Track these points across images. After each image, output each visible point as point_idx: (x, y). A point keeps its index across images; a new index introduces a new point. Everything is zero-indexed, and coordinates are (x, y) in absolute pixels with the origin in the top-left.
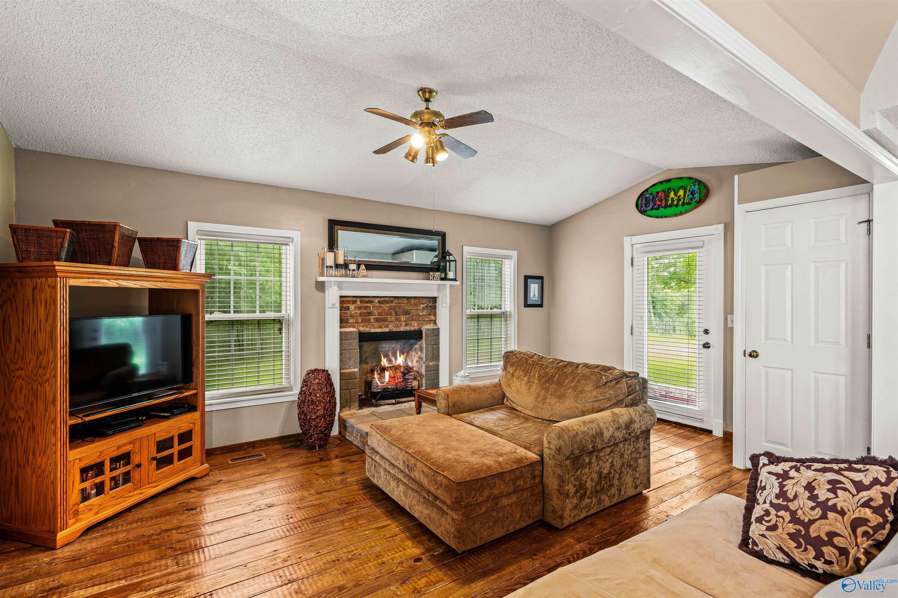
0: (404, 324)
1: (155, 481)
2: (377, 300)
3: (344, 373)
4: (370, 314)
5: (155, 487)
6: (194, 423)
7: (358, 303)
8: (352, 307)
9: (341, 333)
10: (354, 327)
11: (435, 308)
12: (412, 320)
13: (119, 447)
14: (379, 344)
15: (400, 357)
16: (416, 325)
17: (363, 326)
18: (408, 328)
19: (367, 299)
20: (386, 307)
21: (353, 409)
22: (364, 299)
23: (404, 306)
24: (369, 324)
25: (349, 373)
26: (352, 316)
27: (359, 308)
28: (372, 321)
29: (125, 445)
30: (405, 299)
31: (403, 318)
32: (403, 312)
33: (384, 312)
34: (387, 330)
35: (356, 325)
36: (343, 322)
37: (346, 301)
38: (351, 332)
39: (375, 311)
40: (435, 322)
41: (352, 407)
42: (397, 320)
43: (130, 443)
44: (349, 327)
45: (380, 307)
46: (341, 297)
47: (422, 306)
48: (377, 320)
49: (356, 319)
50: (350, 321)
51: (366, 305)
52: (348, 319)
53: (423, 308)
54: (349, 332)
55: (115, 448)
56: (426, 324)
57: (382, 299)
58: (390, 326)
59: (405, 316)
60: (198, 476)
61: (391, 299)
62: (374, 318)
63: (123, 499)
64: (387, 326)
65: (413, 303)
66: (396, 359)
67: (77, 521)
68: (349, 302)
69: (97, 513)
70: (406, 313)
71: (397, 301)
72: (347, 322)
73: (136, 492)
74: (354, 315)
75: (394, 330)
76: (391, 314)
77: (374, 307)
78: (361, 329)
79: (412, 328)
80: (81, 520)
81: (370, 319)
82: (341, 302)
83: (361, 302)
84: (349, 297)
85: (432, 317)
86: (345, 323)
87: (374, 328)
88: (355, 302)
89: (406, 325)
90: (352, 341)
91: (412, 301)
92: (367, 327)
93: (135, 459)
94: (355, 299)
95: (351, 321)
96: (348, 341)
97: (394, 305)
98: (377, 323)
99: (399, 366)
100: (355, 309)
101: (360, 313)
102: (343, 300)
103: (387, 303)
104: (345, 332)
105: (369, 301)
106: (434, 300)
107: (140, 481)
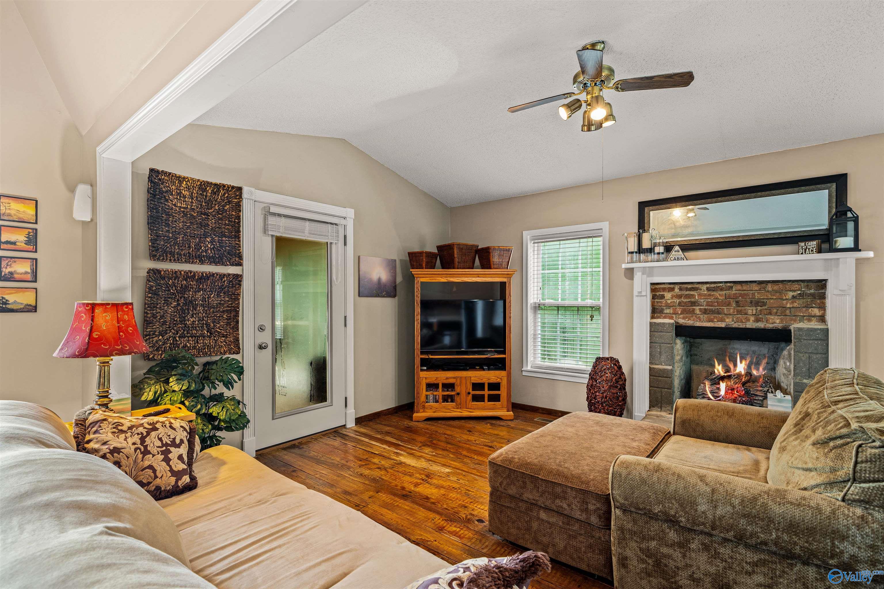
0: (752, 318)
1: (471, 409)
2: (704, 287)
3: (653, 368)
4: (694, 304)
5: (471, 412)
6: (501, 379)
7: (677, 290)
8: (668, 295)
9: (651, 324)
10: (671, 318)
11: (823, 297)
12: (770, 314)
13: (447, 378)
14: (730, 344)
15: (741, 362)
16: (778, 321)
17: (684, 318)
18: (760, 325)
19: (689, 286)
20: (719, 295)
21: (664, 411)
22: (686, 286)
23: (753, 294)
24: (692, 316)
25: (660, 370)
26: (668, 306)
27: (679, 297)
28: (698, 312)
29: (451, 378)
30: (754, 284)
31: (751, 310)
32: (751, 302)
33: (717, 302)
34: (723, 325)
35: (674, 316)
36: (655, 311)
37: (660, 288)
38: (664, 324)
39: (702, 301)
40: (822, 319)
41: (663, 409)
42: (739, 312)
43: (454, 378)
44: (665, 318)
45: (710, 295)
46: (652, 284)
47: (791, 294)
48: (705, 312)
49: (675, 310)
50: (665, 312)
51: (688, 293)
52: (663, 310)
53: (793, 297)
54: (660, 323)
55: (445, 378)
56: (800, 321)
57: (713, 286)
58: (727, 320)
59: (754, 308)
60: (503, 418)
61: (729, 284)
62: (700, 309)
63: (449, 411)
64: (722, 320)
65: (770, 289)
66: (735, 365)
67: (424, 412)
68: (664, 290)
69: (435, 412)
70: (757, 303)
71: (739, 287)
72: (661, 311)
73: (459, 410)
74: (671, 305)
75: (735, 325)
76: (729, 304)
77: (700, 295)
78: (681, 321)
79: (770, 326)
80: (427, 412)
81: (694, 310)
82: (652, 290)
83: (681, 289)
84: (664, 283)
85: (816, 312)
86: (659, 313)
87: (700, 321)
88: (672, 289)
89: (757, 320)
90: (665, 333)
91: (769, 287)
92: (689, 319)
93: (458, 389)
94: (672, 286)
95: (667, 311)
96: (659, 333)
97: (734, 292)
98: (706, 316)
99: (739, 375)
100: (672, 298)
101: (680, 303)
102: (655, 288)
103: (722, 289)
104: (655, 323)
105: (693, 288)
106: (822, 284)
107: (460, 404)
